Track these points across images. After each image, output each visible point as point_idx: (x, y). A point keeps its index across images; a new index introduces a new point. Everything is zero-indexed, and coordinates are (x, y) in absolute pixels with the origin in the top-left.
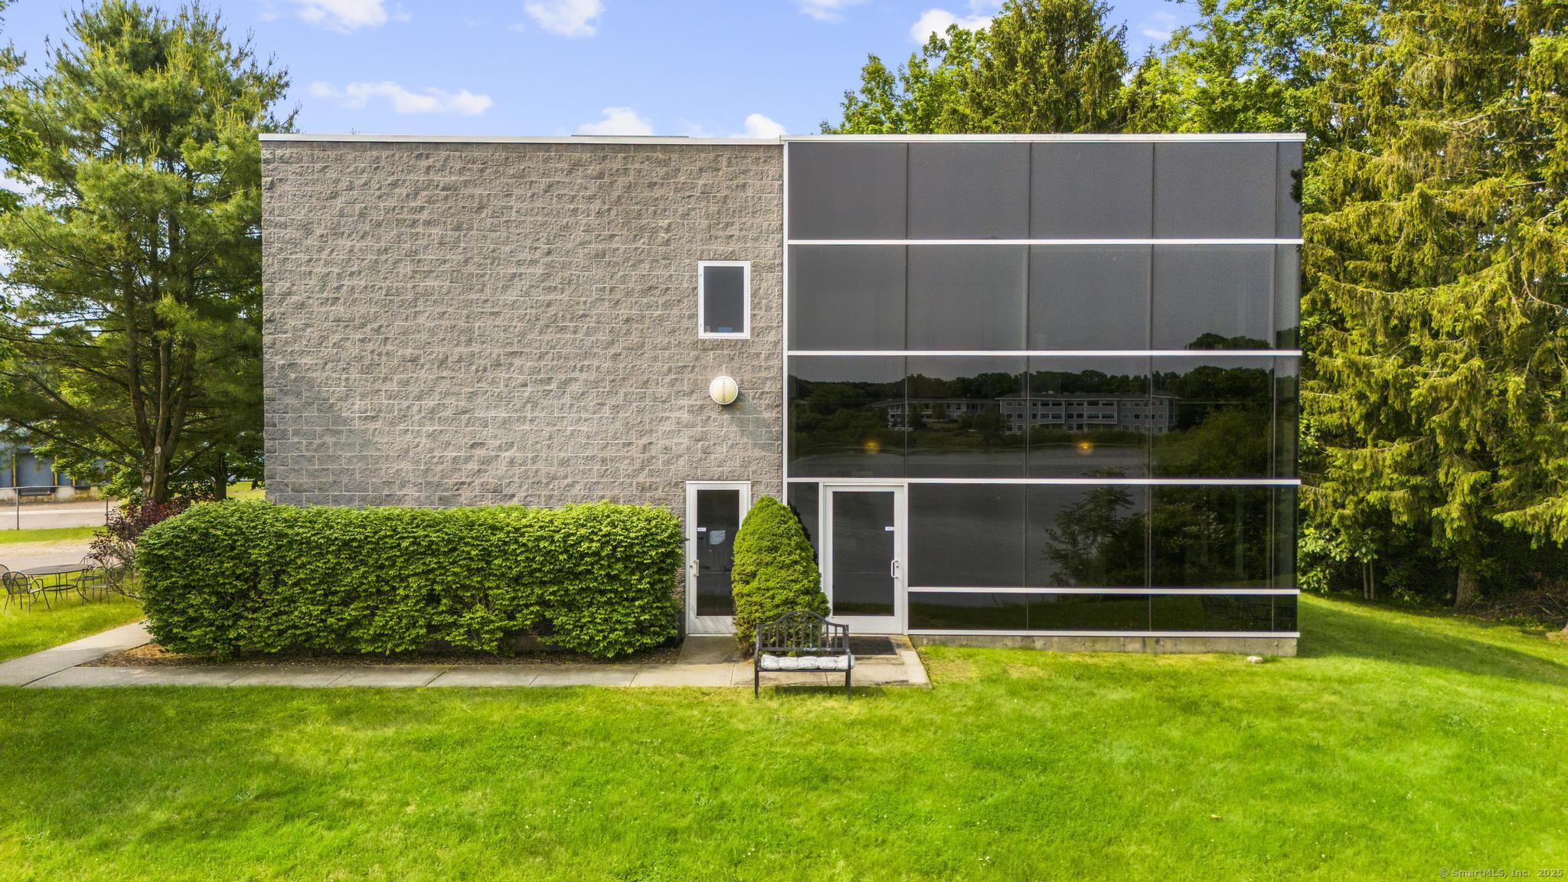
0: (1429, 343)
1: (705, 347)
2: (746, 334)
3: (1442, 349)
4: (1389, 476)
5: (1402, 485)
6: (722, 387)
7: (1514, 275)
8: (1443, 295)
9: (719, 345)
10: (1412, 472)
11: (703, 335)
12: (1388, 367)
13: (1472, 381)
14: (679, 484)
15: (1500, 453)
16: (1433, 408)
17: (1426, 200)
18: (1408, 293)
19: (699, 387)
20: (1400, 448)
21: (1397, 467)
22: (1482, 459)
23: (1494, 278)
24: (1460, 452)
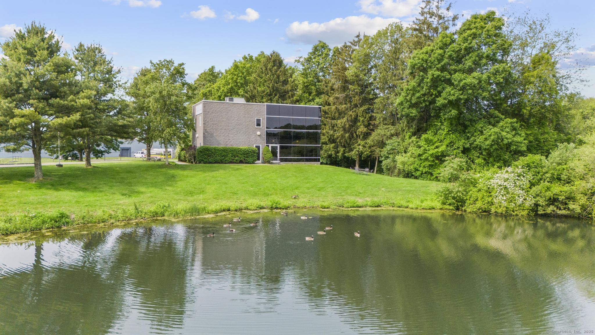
0: (337, 129)
1: (256, 128)
2: (261, 127)
3: (338, 130)
4: (332, 149)
5: (334, 151)
6: (259, 133)
7: (347, 119)
8: (339, 121)
9: (258, 128)
10: (335, 149)
11: (256, 127)
12: (331, 132)
13: (342, 135)
14: (253, 145)
15: (346, 145)
16: (337, 138)
17: (336, 107)
18: (334, 121)
19: (256, 133)
20: (333, 145)
21: (333, 148)
22: (344, 147)
23: (345, 119)
24: (342, 146)
